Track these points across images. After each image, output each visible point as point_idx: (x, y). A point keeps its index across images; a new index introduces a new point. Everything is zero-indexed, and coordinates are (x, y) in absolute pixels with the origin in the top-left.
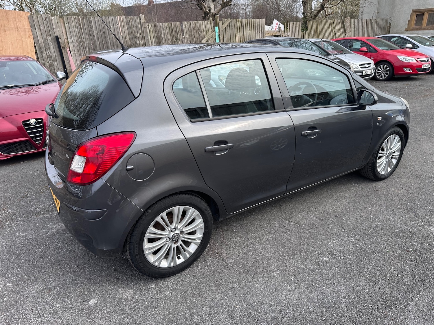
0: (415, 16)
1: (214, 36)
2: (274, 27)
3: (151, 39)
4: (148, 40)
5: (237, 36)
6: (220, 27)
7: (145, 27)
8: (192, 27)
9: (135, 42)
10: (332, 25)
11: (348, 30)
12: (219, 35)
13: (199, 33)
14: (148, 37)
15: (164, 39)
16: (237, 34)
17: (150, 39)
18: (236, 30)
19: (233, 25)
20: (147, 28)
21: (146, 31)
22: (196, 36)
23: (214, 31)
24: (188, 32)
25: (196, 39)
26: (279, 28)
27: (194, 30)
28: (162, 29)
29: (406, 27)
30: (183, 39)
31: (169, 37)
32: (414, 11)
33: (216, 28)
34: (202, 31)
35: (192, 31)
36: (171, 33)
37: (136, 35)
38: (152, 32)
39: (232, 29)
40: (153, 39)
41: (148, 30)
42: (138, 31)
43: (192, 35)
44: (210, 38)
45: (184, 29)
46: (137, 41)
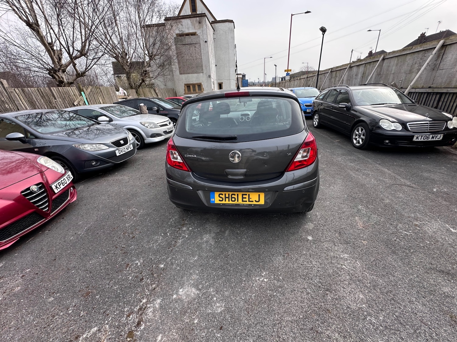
0: (186, 87)
1: (82, 99)
2: (121, 93)
3: (23, 103)
4: (20, 104)
5: (100, 99)
6: (85, 92)
7: (12, 92)
8: (61, 92)
9: (4, 107)
10: (150, 92)
11: (159, 94)
12: (86, 98)
13: (69, 96)
14: (18, 101)
15: (37, 103)
16: (99, 97)
17: (21, 103)
18: (98, 94)
19: (94, 90)
20: (15, 93)
21: (14, 95)
22: (67, 99)
23: (81, 95)
24: (59, 96)
25: (69, 102)
26: (124, 93)
27: (63, 94)
28: (32, 94)
29: (184, 92)
30: (57, 102)
31: (42, 101)
32: (185, 85)
33: (82, 93)
34: (71, 95)
35: (63, 96)
36: (43, 97)
37: (2, 99)
38: (22, 97)
39: (94, 93)
40: (25, 103)
41: (16, 94)
42: (3, 95)
43: (64, 99)
44: (79, 100)
45: (55, 93)
46: (6, 106)
